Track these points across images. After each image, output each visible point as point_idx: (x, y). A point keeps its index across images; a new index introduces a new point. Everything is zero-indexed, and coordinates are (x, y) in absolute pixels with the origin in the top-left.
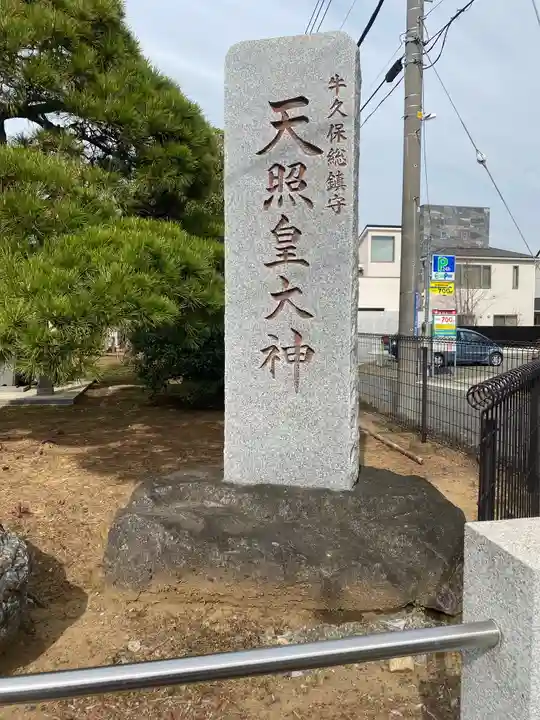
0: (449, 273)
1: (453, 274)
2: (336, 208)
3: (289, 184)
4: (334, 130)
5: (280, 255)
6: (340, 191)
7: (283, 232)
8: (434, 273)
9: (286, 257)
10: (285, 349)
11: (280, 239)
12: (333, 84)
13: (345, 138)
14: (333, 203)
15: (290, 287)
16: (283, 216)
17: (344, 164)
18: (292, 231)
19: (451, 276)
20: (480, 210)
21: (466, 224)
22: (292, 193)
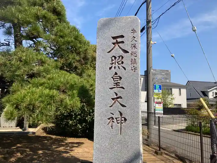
0: (159, 90)
1: (161, 91)
2: (134, 70)
3: (117, 62)
4: (133, 46)
5: (115, 85)
6: (135, 65)
7: (115, 78)
8: (155, 90)
9: (117, 86)
10: (116, 118)
11: (115, 80)
12: (132, 32)
13: (136, 48)
14: (133, 68)
15: (118, 96)
16: (115, 72)
17: (136, 56)
18: (119, 78)
19: (160, 91)
20: (168, 71)
21: (163, 75)
22: (119, 65)
